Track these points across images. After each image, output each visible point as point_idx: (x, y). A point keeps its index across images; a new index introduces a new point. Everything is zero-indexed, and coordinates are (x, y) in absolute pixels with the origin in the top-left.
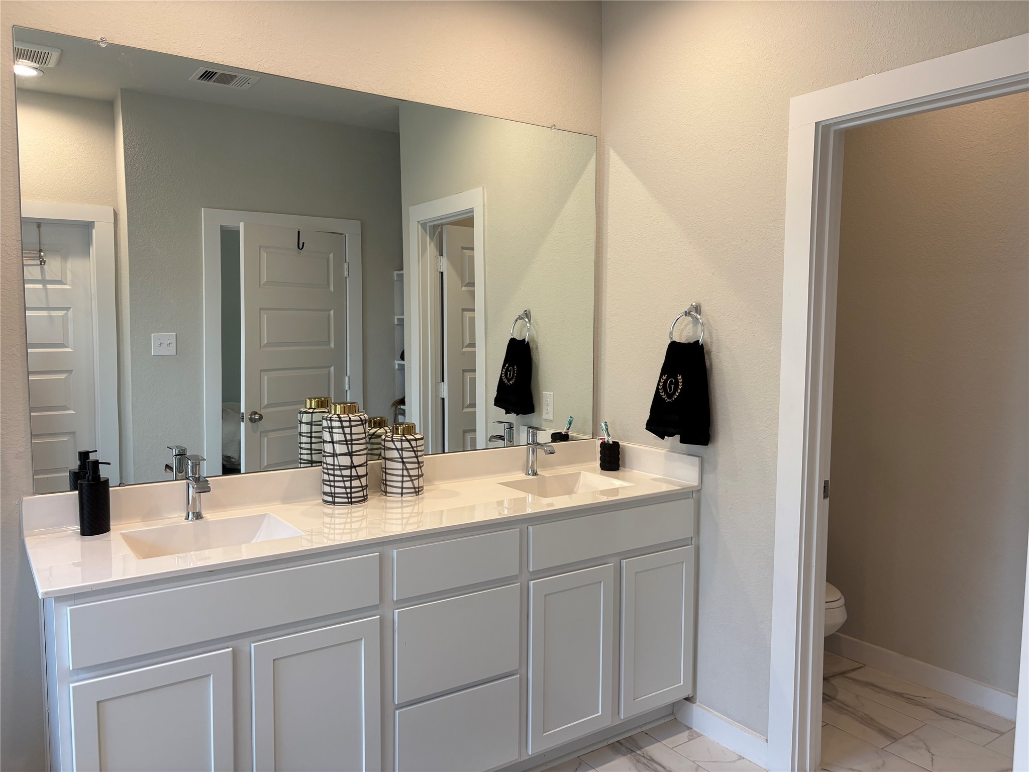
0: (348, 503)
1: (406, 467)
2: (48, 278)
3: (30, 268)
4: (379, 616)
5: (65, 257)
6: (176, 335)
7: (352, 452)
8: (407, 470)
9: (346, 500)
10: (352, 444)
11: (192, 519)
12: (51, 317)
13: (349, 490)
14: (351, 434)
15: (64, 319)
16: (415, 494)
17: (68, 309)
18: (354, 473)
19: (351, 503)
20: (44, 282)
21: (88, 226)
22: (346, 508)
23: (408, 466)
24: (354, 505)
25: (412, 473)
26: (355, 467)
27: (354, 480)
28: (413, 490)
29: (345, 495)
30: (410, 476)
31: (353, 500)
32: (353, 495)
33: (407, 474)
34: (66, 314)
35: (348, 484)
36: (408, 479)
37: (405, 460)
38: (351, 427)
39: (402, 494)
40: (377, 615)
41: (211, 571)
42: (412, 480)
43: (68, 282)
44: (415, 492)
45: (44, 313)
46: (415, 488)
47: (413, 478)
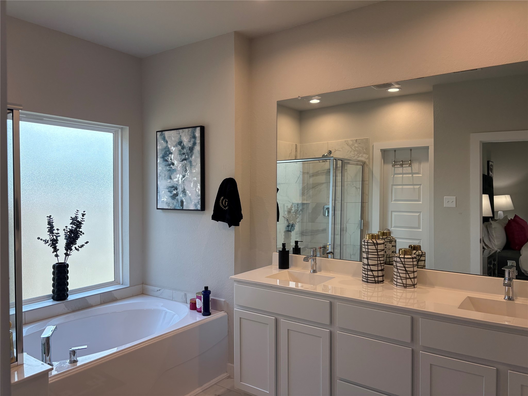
0: (366, 282)
1: (398, 271)
2: (413, 172)
3: (405, 168)
4: (329, 330)
5: (420, 163)
6: (456, 197)
7: (368, 258)
8: (399, 273)
9: (365, 280)
10: (368, 254)
11: (312, 273)
12: (414, 188)
13: (367, 276)
14: (368, 249)
15: (419, 188)
16: (403, 287)
17: (420, 185)
18: (369, 268)
19: (368, 282)
20: (412, 173)
21: (427, 148)
22: (374, 285)
23: (400, 271)
24: (369, 284)
25: (401, 275)
26: (370, 265)
27: (369, 271)
28: (402, 285)
29: (365, 278)
30: (400, 277)
31: (369, 281)
32: (369, 279)
33: (399, 275)
34: (420, 187)
35: (366, 273)
36: (399, 278)
37: (398, 268)
38: (368, 245)
39: (397, 285)
40: (328, 330)
41: (271, 287)
42: (401, 279)
43: (421, 173)
44: (404, 286)
45: (412, 187)
46: (403, 284)
47: (402, 278)
